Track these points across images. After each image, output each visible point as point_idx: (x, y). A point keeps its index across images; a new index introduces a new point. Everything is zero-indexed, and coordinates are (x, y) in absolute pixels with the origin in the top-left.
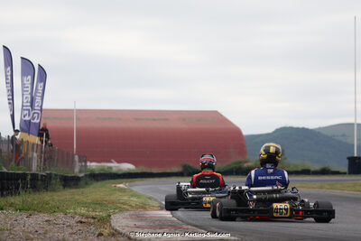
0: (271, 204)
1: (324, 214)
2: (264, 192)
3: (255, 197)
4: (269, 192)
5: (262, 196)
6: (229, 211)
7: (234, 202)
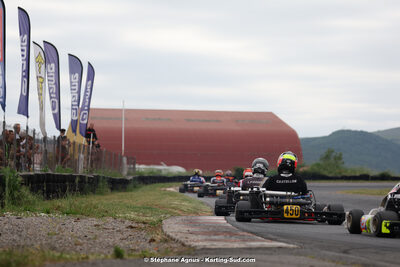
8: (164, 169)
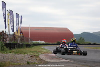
0: (73, 51)
1: (85, 54)
2: (71, 48)
3: (69, 49)
4: (73, 48)
5: (71, 49)
6: (63, 52)
7: (65, 50)
8: (40, 42)
